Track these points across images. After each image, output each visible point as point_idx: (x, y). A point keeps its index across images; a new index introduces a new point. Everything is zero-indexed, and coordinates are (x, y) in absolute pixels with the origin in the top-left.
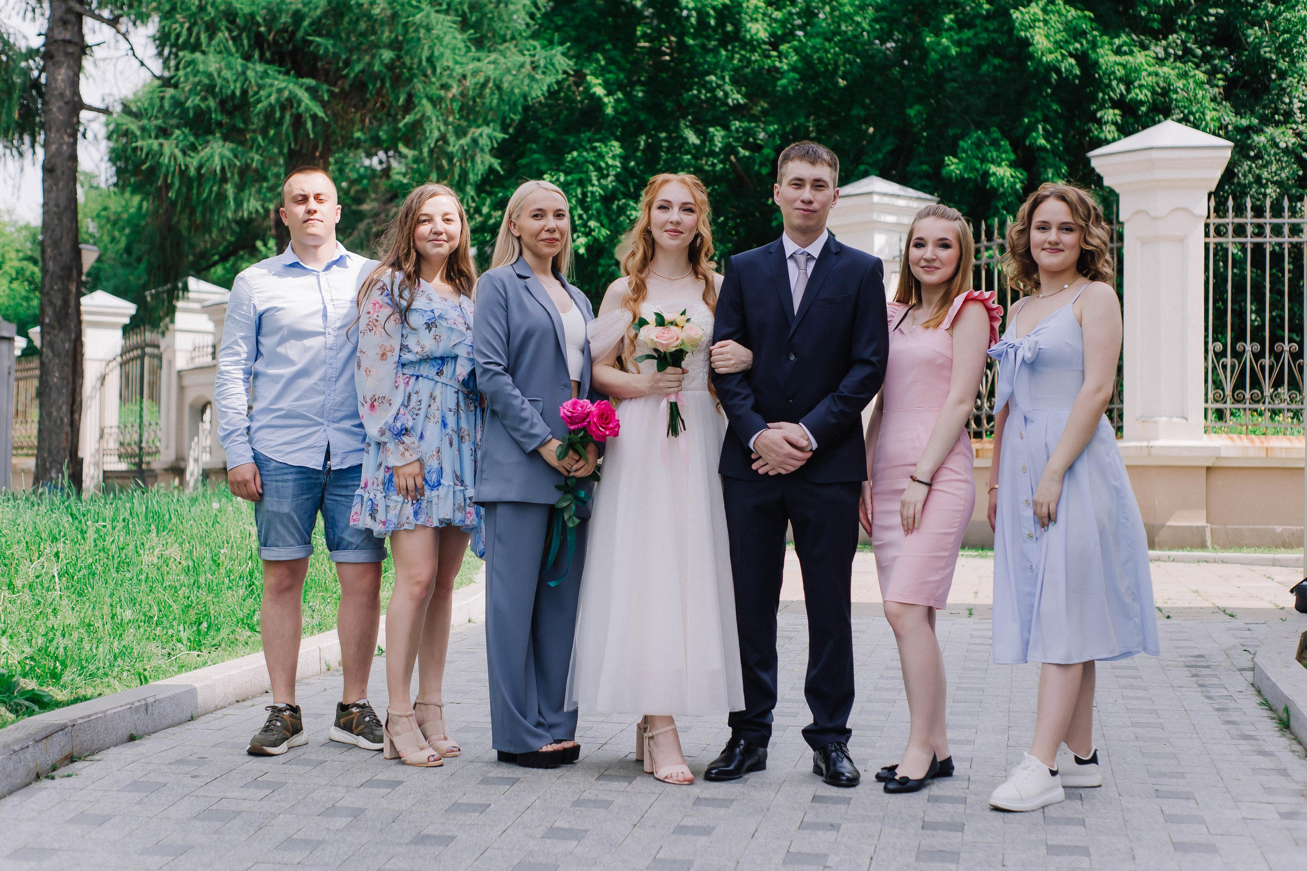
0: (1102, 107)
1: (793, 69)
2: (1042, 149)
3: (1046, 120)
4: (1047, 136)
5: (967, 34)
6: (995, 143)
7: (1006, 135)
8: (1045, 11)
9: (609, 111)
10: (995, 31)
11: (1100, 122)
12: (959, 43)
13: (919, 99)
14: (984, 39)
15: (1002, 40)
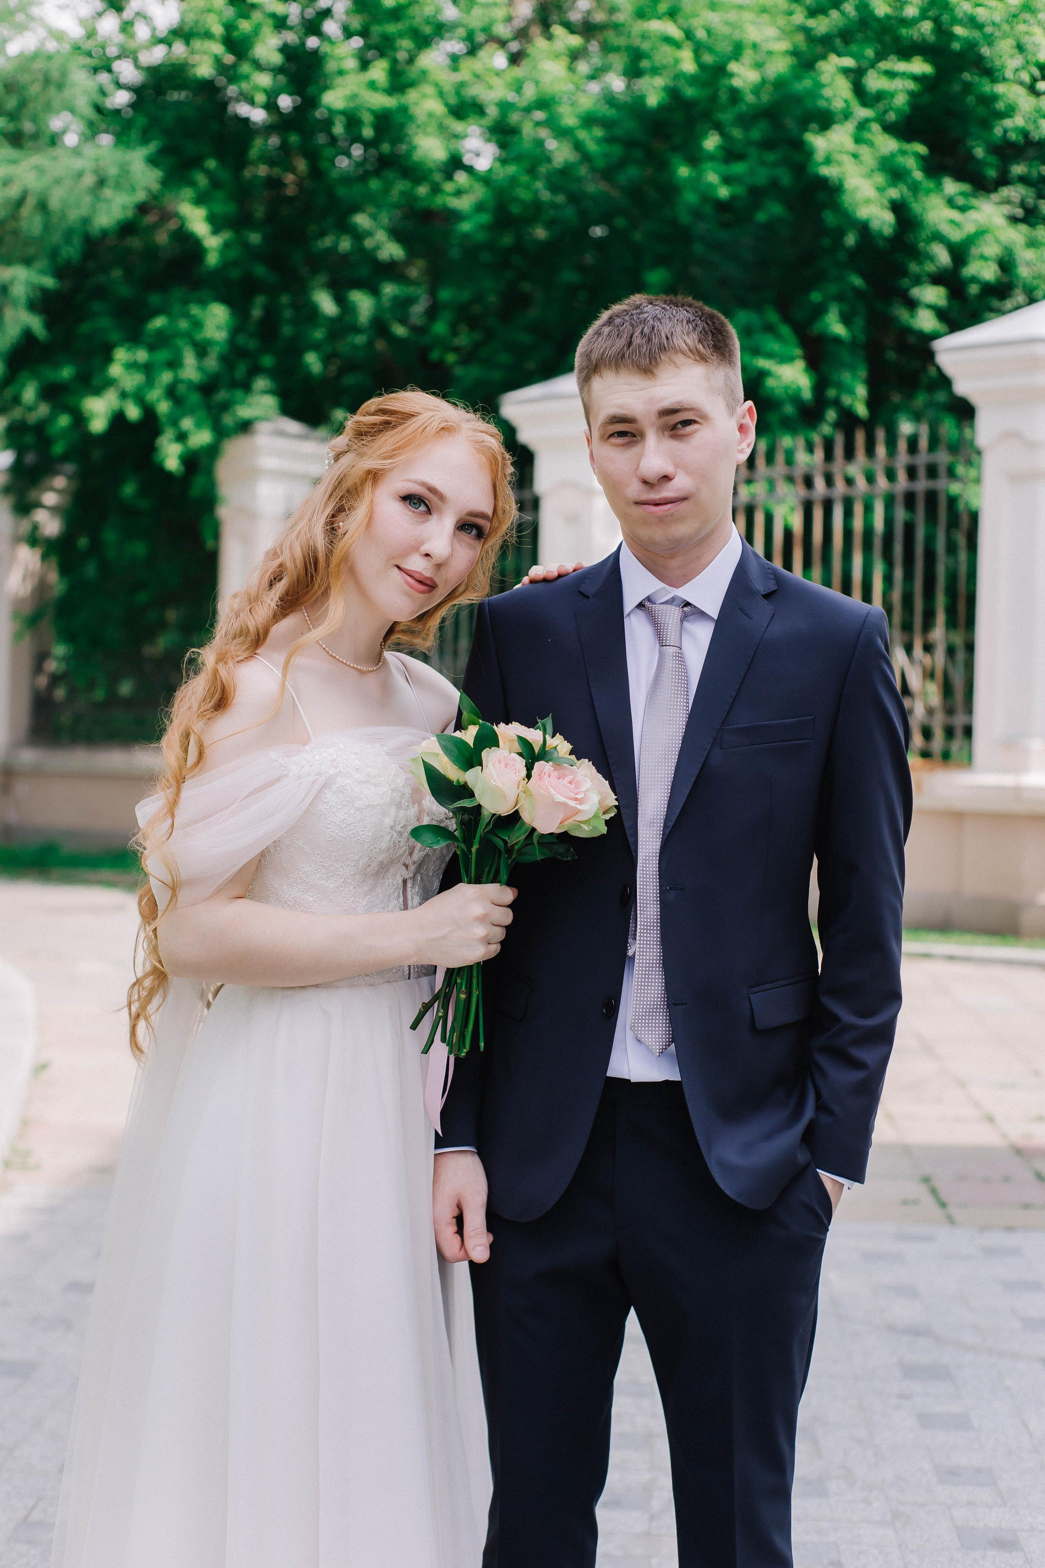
0: (917, 281)
1: (480, 207)
2: (837, 340)
3: (840, 298)
4: (846, 320)
5: (738, 168)
6: (769, 328)
7: (787, 318)
8: (858, 140)
9: (212, 259)
10: (774, 165)
11: (912, 305)
12: (727, 180)
13: (661, 261)
14: (762, 176)
15: (785, 178)
